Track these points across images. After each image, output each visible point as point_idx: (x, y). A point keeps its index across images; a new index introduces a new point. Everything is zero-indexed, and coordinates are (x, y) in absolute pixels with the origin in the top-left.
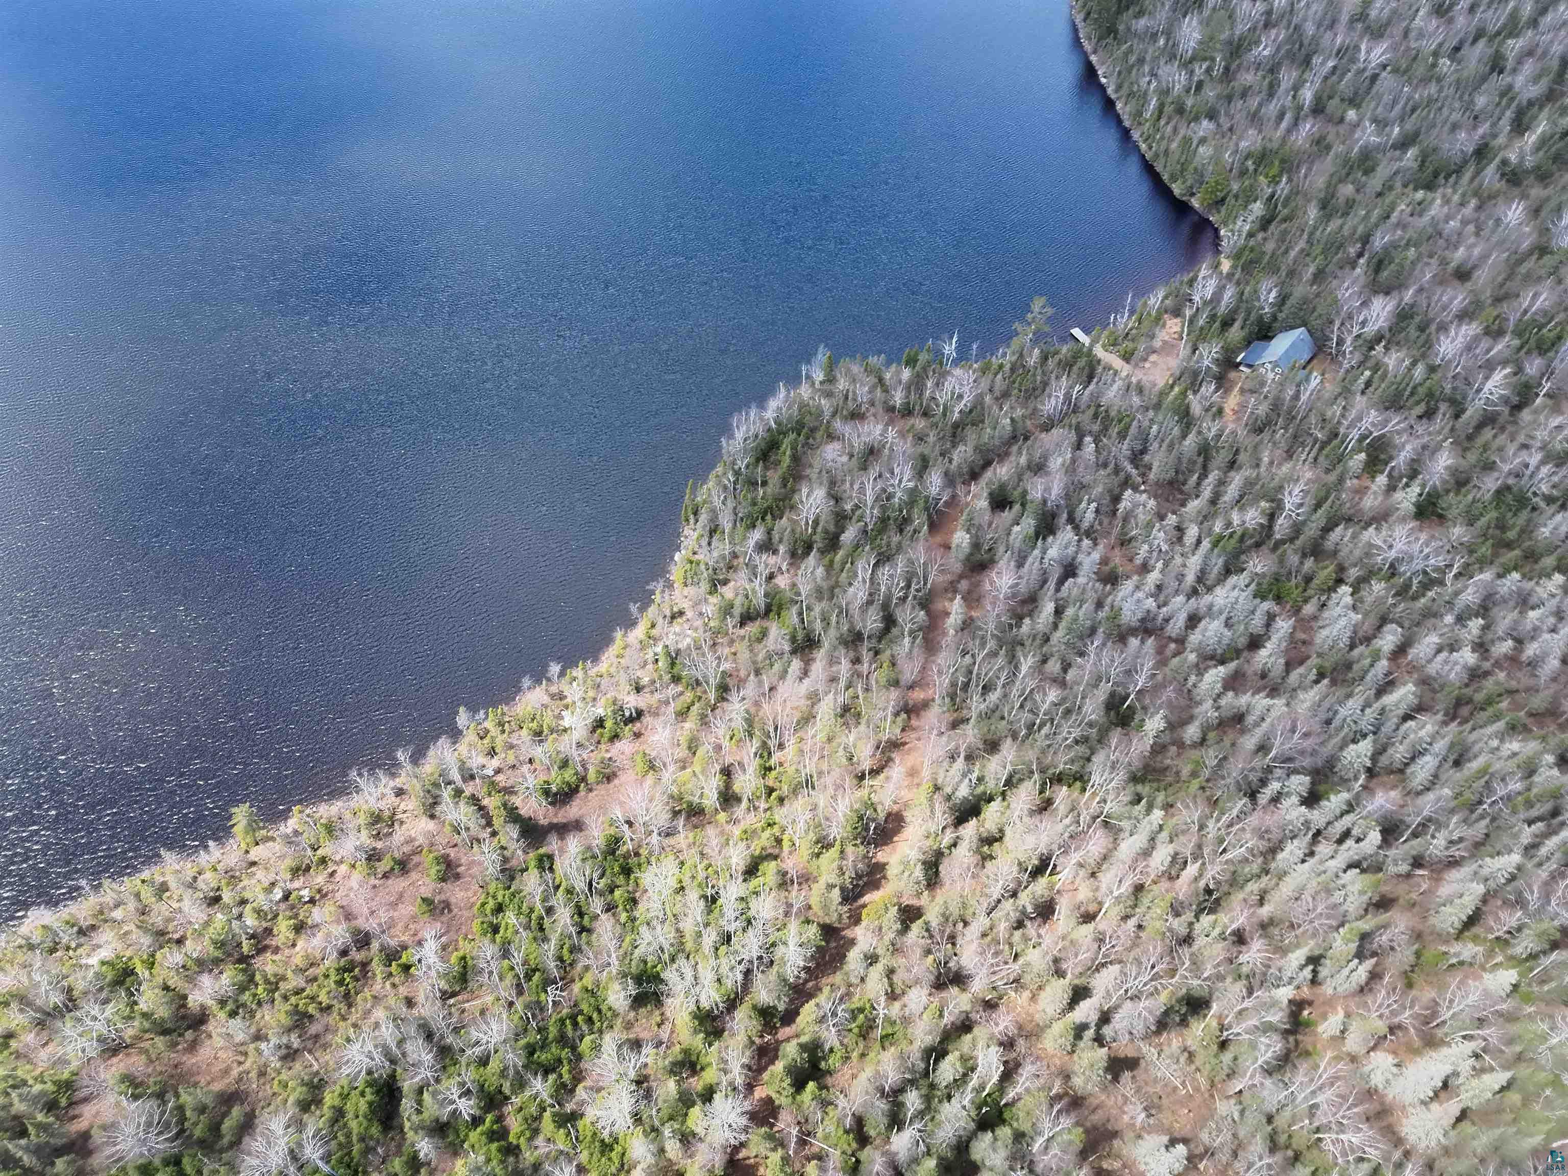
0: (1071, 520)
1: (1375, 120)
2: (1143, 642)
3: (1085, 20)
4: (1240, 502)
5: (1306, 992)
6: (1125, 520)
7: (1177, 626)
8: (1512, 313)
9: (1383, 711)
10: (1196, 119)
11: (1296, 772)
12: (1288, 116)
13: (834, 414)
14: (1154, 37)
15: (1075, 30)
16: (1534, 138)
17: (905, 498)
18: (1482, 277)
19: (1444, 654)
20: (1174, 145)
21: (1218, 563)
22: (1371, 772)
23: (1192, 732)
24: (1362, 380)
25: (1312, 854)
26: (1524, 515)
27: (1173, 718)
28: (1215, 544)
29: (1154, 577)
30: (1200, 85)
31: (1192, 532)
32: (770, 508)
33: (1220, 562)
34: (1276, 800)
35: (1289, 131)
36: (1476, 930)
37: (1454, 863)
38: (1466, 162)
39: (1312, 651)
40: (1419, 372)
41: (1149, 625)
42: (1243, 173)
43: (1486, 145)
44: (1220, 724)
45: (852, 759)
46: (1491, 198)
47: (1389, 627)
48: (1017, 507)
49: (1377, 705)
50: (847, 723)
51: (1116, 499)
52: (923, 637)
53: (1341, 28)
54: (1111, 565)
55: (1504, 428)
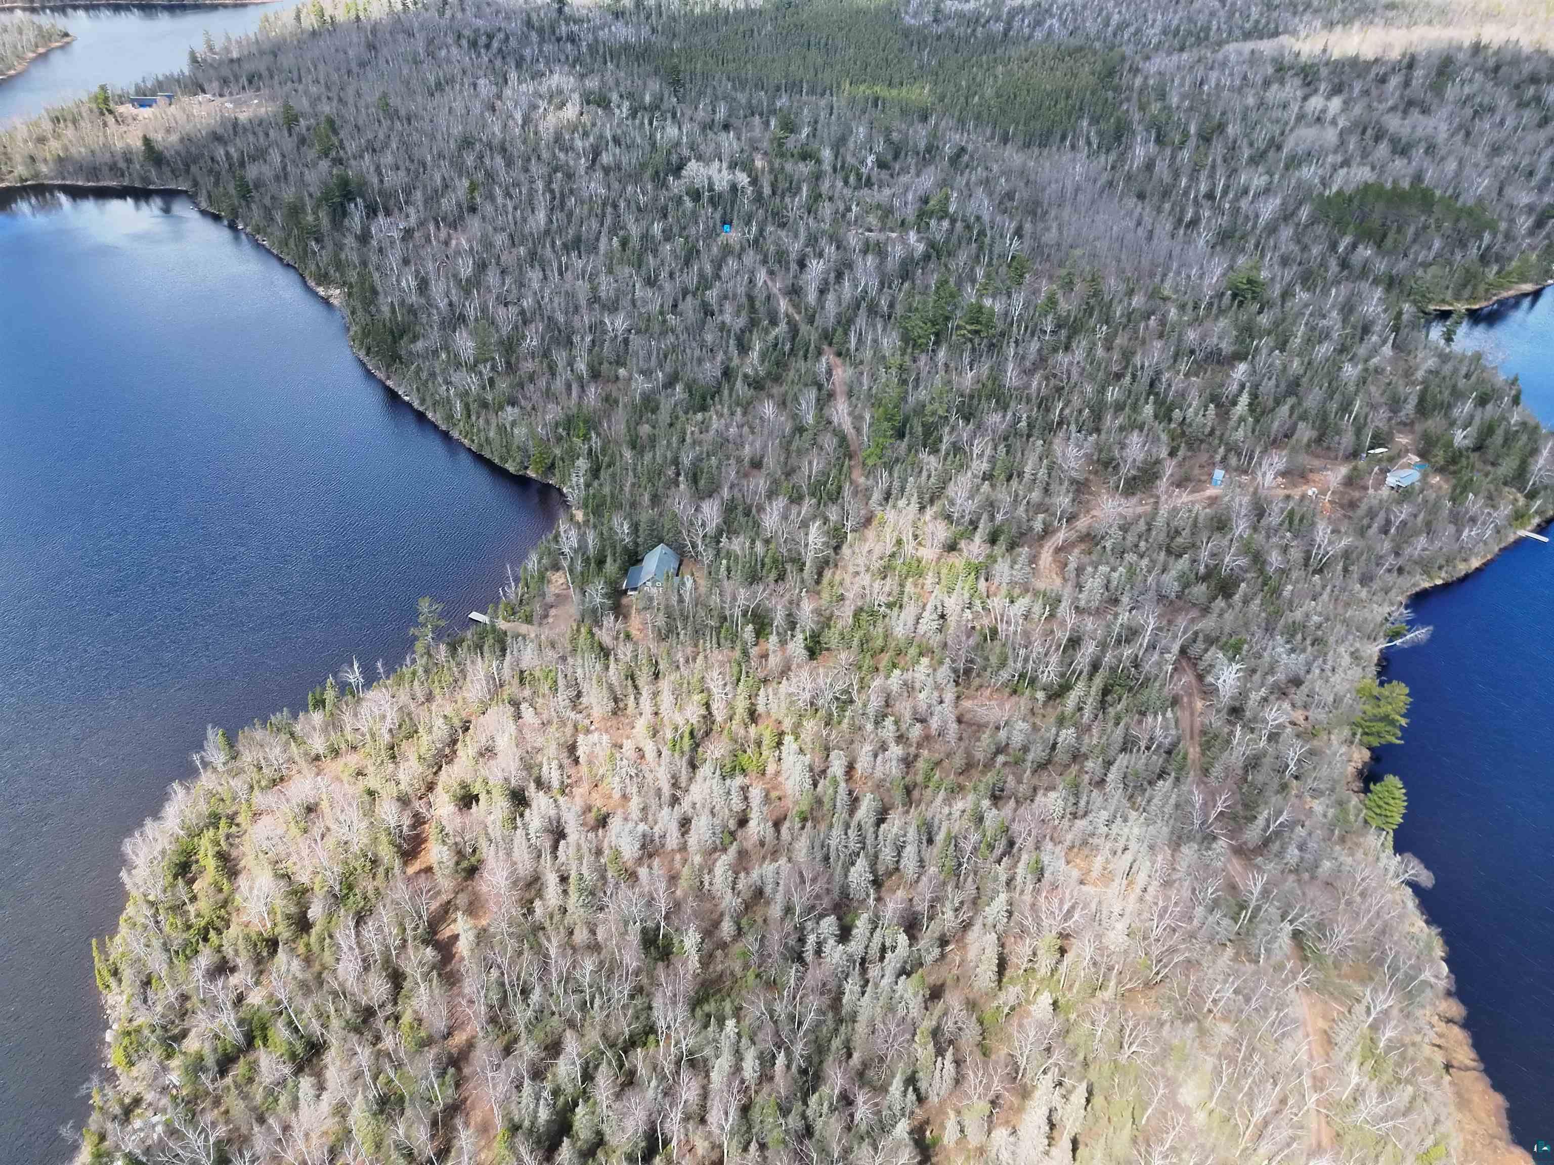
0: (541, 785)
1: (642, 372)
2: (650, 867)
3: (368, 354)
4: (679, 705)
5: (920, 1114)
6: (590, 763)
7: (673, 841)
8: (802, 479)
9: (860, 827)
10: (501, 408)
11: (821, 916)
12: (575, 388)
13: (251, 789)
14: (435, 353)
15: (363, 365)
16: (756, 354)
17: (365, 840)
18: (771, 462)
19: (879, 758)
20: (492, 434)
21: (682, 765)
22: (877, 883)
23: (727, 928)
24: (723, 569)
25: (867, 981)
26: (880, 623)
27: (706, 924)
28: (673, 749)
29: (635, 803)
30: (491, 381)
31: (650, 747)
32: (211, 923)
33: (684, 762)
34: (818, 952)
35: (580, 398)
36: (1008, 973)
37: (966, 926)
38: (720, 384)
39: (788, 802)
40: (759, 547)
41: (650, 848)
42: (559, 439)
43: (728, 368)
44: (747, 908)
45: (411, 1154)
46: (749, 403)
47: (834, 754)
48: (483, 797)
49: (854, 824)
50: (390, 1117)
51: (572, 749)
52: (439, 975)
53: (584, 311)
54: (595, 810)
55: (836, 566)
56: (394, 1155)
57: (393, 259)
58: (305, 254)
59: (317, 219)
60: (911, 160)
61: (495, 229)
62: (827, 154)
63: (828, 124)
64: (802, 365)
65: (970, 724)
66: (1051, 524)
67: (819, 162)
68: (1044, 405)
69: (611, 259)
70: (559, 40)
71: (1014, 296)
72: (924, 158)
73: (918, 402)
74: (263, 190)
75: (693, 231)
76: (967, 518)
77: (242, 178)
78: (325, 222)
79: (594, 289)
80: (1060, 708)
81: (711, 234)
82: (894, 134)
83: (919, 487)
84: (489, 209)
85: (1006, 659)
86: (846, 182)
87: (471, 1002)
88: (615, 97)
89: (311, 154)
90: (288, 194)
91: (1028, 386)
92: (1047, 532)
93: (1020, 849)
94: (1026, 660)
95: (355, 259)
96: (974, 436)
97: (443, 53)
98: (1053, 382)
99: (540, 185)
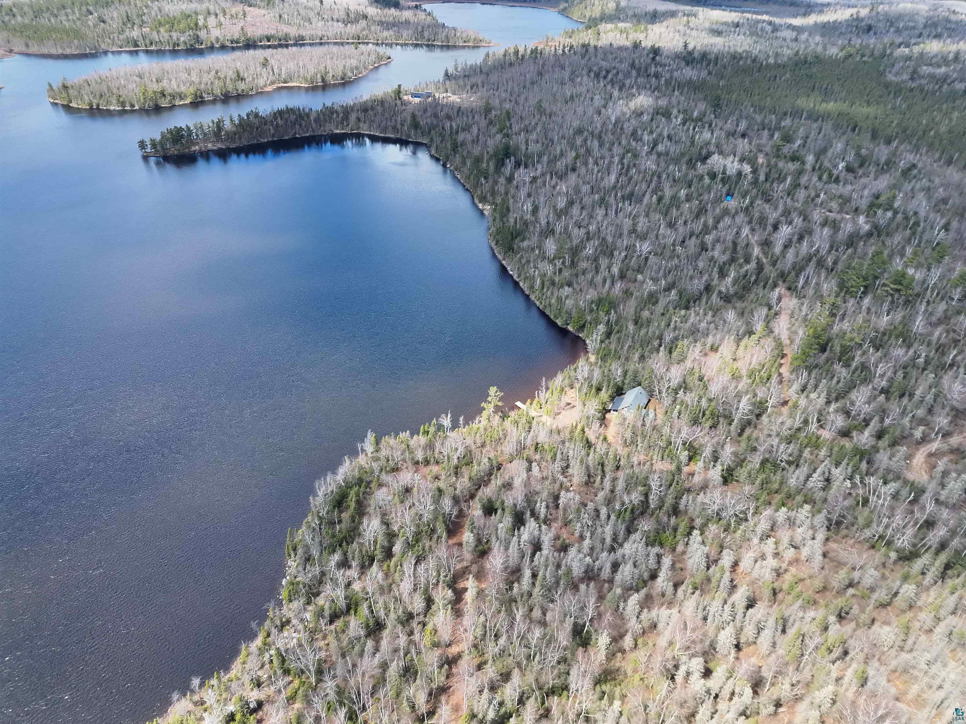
0: (534, 514)
1: (652, 279)
2: (588, 585)
3: (496, 244)
4: (628, 490)
6: (565, 510)
7: (606, 573)
9: (733, 606)
10: (562, 287)
11: (693, 656)
12: (608, 282)
13: (381, 470)
14: (533, 249)
15: (492, 250)
16: (730, 279)
17: (431, 517)
19: (758, 564)
20: (553, 301)
21: (622, 528)
22: (738, 647)
23: (628, 641)
24: (676, 411)
25: (716, 711)
26: (779, 473)
27: (615, 633)
28: (618, 517)
29: (587, 543)
30: (560, 270)
31: (604, 511)
32: (345, 537)
33: (623, 527)
34: (686, 679)
35: (610, 288)
37: (798, 699)
38: (701, 294)
39: (687, 574)
40: (704, 402)
41: (590, 574)
42: (591, 311)
43: (709, 285)
44: (644, 633)
45: (414, 707)
46: (718, 310)
47: (725, 552)
48: (499, 511)
49: (729, 602)
50: (407, 680)
51: (556, 498)
52: (452, 608)
53: (625, 237)
54: (562, 539)
55: (755, 427)
56: (405, 704)
57: (523, 193)
58: (477, 184)
59: (488, 165)
60: (873, 169)
61: (584, 183)
62: (810, 159)
63: (816, 140)
64: (761, 292)
65: (832, 560)
66: (928, 435)
67: (803, 163)
68: (941, 349)
69: (649, 209)
70: (648, 76)
71: (933, 270)
72: (883, 168)
73: (841, 330)
74: (464, 147)
75: (706, 197)
76: (862, 416)
77: (455, 140)
78: (492, 168)
79: (635, 225)
80: (906, 568)
81: (718, 200)
82: (863, 150)
83: (829, 388)
84: (583, 170)
85: (871, 522)
86: (820, 178)
87: (466, 630)
88: (675, 112)
89: (494, 130)
90: (476, 151)
91: (931, 334)
92: (924, 440)
93: (852, 659)
94: (887, 527)
95: (502, 190)
96: (880, 360)
97: (579, 80)
98: (952, 335)
99: (616, 159)
